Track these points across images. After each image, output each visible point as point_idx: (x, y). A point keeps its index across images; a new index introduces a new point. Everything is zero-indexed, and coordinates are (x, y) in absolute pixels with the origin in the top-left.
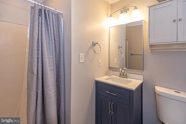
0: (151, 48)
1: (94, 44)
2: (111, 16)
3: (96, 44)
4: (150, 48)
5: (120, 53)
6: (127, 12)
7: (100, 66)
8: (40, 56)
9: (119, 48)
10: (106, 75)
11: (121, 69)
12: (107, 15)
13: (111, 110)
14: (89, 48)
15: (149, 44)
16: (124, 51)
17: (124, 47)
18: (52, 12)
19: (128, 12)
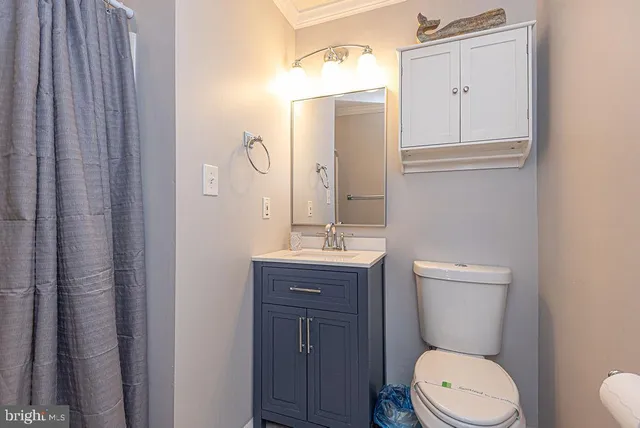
0: (406, 162)
1: (250, 143)
2: (297, 64)
3: (256, 144)
4: (403, 160)
6: (342, 61)
7: (265, 217)
8: (47, 153)
9: (318, 171)
10: (285, 247)
11: (329, 226)
13: (305, 341)
14: (233, 153)
15: (400, 149)
19: (347, 61)
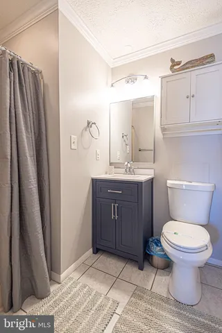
2: (112, 86)
3: (93, 125)
5: (124, 143)
6: (134, 83)
7: (97, 159)
9: (123, 137)
10: (107, 173)
11: (126, 163)
12: (107, 83)
13: (114, 214)
14: (83, 130)
16: (129, 142)
17: (129, 137)
18: (28, 68)
19: (136, 82)
